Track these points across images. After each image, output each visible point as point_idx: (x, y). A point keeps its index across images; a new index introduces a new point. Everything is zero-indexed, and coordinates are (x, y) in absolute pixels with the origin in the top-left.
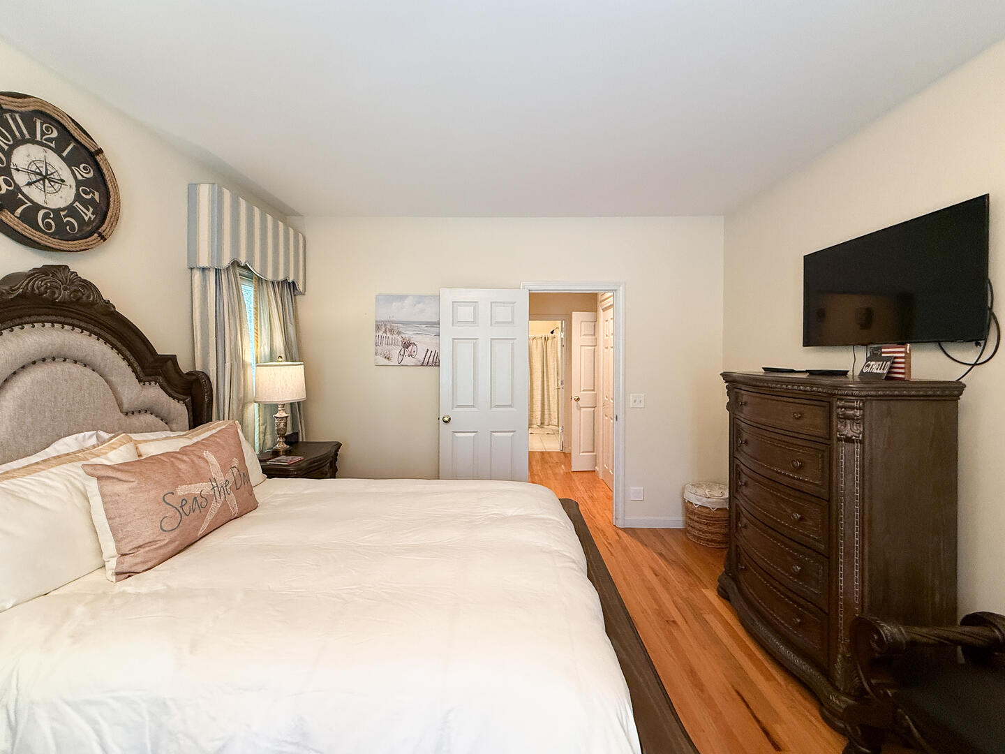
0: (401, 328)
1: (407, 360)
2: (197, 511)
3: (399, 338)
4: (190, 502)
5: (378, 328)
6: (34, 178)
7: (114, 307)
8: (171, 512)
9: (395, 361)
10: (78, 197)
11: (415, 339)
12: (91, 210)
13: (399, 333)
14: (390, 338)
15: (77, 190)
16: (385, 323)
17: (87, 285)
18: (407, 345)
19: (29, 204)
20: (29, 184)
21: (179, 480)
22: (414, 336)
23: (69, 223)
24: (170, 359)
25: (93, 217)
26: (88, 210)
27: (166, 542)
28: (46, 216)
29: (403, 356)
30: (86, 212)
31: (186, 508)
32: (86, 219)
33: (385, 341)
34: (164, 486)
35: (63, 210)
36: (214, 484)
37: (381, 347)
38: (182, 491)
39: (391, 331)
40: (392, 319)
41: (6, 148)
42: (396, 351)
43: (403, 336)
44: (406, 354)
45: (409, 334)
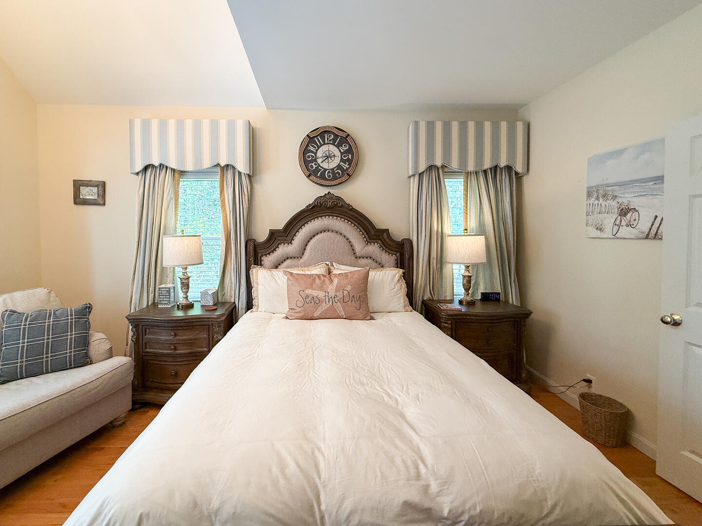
0: (617, 190)
1: (624, 231)
2: (313, 303)
3: (614, 204)
4: (310, 298)
5: (589, 195)
6: (324, 159)
7: (352, 206)
8: (301, 299)
9: (608, 233)
10: (342, 160)
11: (635, 203)
12: (347, 163)
13: (615, 197)
14: (603, 206)
15: (341, 157)
16: (597, 188)
17: (339, 198)
18: (624, 212)
19: (323, 170)
20: (322, 162)
21: (311, 286)
22: (635, 199)
23: (338, 173)
24: (386, 231)
25: (348, 167)
26: (346, 164)
27: (296, 311)
28: (329, 172)
29: (619, 226)
30: (345, 165)
31: (307, 300)
32: (345, 169)
33: (597, 209)
34: (301, 287)
35: (335, 168)
36: (327, 294)
37: (592, 217)
38: (309, 291)
39: (605, 196)
40: (605, 183)
41: (315, 151)
42: (609, 221)
43: (620, 200)
44: (623, 223)
45: (627, 198)
